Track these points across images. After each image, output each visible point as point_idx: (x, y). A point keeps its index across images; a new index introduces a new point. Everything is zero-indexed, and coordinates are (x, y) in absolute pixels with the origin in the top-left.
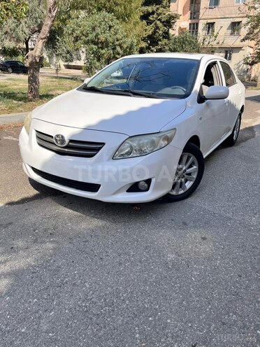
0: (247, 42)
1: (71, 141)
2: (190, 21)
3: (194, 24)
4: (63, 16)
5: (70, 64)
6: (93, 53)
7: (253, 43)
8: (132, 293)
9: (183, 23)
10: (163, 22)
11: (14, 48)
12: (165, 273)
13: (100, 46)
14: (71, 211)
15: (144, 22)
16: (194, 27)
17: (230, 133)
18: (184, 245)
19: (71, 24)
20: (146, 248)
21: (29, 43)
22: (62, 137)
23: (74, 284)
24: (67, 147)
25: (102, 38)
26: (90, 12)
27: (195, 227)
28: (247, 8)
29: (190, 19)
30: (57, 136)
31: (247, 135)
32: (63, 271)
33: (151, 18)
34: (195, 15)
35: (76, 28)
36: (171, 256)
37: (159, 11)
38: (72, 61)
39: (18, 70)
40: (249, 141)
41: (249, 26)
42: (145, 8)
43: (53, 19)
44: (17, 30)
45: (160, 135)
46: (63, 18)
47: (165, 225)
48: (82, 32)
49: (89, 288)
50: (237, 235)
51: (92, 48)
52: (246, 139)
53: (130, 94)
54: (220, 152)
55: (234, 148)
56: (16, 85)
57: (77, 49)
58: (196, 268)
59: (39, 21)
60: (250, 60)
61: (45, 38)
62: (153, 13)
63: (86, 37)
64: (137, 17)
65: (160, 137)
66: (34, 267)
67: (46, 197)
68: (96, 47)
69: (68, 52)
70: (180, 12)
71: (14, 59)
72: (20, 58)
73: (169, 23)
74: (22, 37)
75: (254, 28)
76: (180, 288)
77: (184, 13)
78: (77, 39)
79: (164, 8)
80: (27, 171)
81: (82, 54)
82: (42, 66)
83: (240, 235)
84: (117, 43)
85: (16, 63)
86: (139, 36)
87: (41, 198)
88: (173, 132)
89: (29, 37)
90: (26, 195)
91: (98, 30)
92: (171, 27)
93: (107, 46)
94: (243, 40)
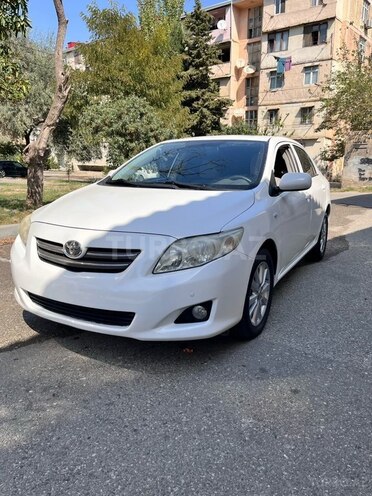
0: (324, 132)
1: (90, 249)
2: (246, 108)
3: (251, 112)
4: (78, 102)
5: (87, 164)
6: (119, 148)
7: (331, 133)
8: (188, 485)
9: (238, 110)
10: (211, 110)
11: (9, 143)
12: (239, 450)
13: (128, 138)
14: (85, 358)
15: (187, 108)
16: (252, 115)
17: (315, 242)
18: (265, 402)
19: (89, 112)
20: (207, 410)
21: (31, 137)
22: (77, 244)
23: (91, 474)
24: (83, 259)
25: (131, 128)
26: (113, 96)
27: (279, 374)
28: (319, 89)
29: (247, 105)
30: (69, 243)
31: (336, 246)
32: (73, 454)
33: (195, 105)
34: (252, 100)
35: (96, 116)
36: (247, 422)
37: (205, 97)
38: (89, 160)
39: (14, 173)
40: (342, 254)
41: (325, 111)
42: (187, 93)
43: (64, 100)
44: (14, 119)
45: (221, 236)
46: (77, 104)
47: (234, 373)
48: (103, 121)
49: (117, 481)
50: (345, 384)
51: (118, 141)
52: (337, 252)
53: (174, 186)
54: (303, 269)
55: (323, 263)
56: (9, 190)
57: (98, 144)
58: (288, 439)
59: (45, 108)
60: (329, 155)
61: (53, 125)
62: (198, 99)
63: (109, 127)
64: (178, 103)
65: (222, 239)
66: (25, 449)
67: (48, 339)
68: (123, 139)
69: (85, 148)
70: (233, 97)
71: (9, 158)
72: (17, 158)
73: (219, 110)
74: (21, 128)
75: (330, 114)
76: (265, 472)
77: (239, 98)
78: (97, 130)
79: (212, 92)
80: (21, 299)
81: (103, 149)
82: (48, 168)
83: (350, 384)
84: (152, 134)
85: (11, 164)
86: (180, 126)
87: (40, 341)
88: (239, 232)
89: (31, 130)
90: (15, 338)
91: (126, 118)
92: (222, 115)
93: (138, 139)
94: (318, 130)
